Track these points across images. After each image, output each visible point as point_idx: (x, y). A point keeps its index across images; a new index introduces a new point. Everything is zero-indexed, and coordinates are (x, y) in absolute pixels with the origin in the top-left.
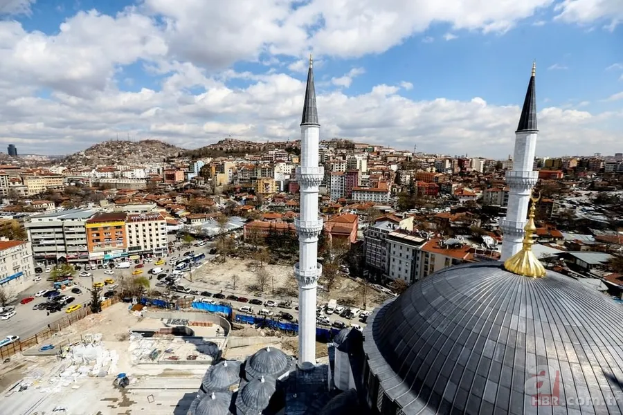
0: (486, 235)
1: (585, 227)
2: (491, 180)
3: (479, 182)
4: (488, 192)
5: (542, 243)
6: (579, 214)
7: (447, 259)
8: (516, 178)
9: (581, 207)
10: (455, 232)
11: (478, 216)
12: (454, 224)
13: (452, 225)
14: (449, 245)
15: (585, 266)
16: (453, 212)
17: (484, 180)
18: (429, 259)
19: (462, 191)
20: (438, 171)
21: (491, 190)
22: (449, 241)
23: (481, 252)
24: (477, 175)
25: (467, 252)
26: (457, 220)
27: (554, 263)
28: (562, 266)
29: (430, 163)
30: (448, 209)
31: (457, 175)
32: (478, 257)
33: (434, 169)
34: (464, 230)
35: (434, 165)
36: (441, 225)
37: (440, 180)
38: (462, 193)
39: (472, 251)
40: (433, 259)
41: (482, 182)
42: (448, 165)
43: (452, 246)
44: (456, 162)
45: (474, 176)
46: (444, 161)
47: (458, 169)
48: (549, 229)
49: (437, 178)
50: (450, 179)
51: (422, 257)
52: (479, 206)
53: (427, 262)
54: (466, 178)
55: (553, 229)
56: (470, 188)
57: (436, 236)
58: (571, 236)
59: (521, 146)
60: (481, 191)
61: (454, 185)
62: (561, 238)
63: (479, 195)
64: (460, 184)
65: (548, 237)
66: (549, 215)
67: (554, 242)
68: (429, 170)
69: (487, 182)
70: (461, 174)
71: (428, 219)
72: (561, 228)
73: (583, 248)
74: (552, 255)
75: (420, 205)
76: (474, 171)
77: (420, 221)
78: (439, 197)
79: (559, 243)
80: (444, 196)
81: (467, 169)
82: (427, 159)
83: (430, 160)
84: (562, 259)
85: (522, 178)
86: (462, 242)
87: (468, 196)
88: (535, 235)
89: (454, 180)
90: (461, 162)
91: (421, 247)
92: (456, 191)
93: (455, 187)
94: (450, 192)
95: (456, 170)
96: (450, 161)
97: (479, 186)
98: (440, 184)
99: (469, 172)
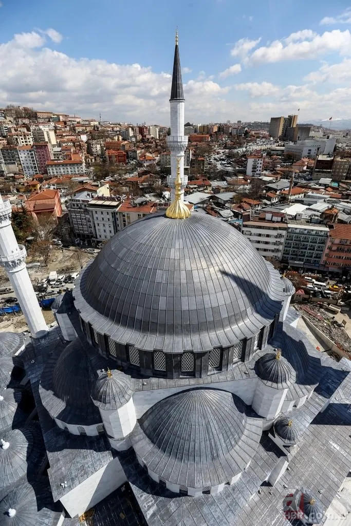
0: (165, 190)
1: (222, 176)
2: (165, 146)
3: (156, 147)
4: (163, 155)
5: (199, 191)
6: (219, 167)
7: (139, 215)
8: (174, 142)
9: (220, 162)
10: (144, 191)
11: (159, 176)
12: (142, 185)
13: (141, 187)
14: (139, 204)
15: (223, 203)
16: (140, 175)
17: (160, 145)
18: (126, 218)
19: (145, 156)
20: (124, 139)
21: (165, 153)
22: (139, 200)
23: (162, 205)
24: (155, 141)
25: (152, 207)
26: (144, 181)
27: (207, 204)
28: (211, 205)
29: (116, 132)
30: (136, 173)
31: (139, 142)
32: (160, 209)
33: (121, 138)
34: (150, 189)
35: (120, 133)
36: (132, 187)
37: (127, 148)
38: (145, 158)
39: (155, 205)
40: (129, 217)
41: (159, 147)
42: (131, 133)
43: (141, 204)
44: (138, 130)
45: (152, 143)
46: (127, 130)
47: (139, 137)
48: (203, 180)
49: (124, 146)
50: (134, 146)
51: (120, 217)
52: (158, 168)
53: (124, 221)
54: (147, 144)
55: (205, 180)
56: (151, 153)
57: (128, 198)
58: (215, 184)
59: (174, 113)
60: (159, 155)
61: (138, 152)
62: (210, 186)
63: (157, 158)
64: (143, 150)
65: (203, 186)
66: (203, 170)
67: (207, 189)
68: (116, 138)
69: (163, 147)
70: (143, 141)
71: (121, 184)
72: (209, 178)
73: (222, 190)
74: (206, 199)
75: (113, 173)
76: (152, 138)
77: (115, 187)
78: (127, 163)
79: (210, 189)
80: (132, 162)
81: (147, 137)
82: (112, 127)
83: (115, 129)
84: (211, 200)
85: (177, 142)
86: (148, 200)
87: (150, 160)
88: (196, 186)
89: (138, 147)
90: (141, 130)
91: (118, 209)
92: (140, 157)
93: (139, 153)
94: (135, 158)
95: (138, 138)
96: (133, 129)
97: (156, 151)
98: (127, 152)
99: (148, 139)
